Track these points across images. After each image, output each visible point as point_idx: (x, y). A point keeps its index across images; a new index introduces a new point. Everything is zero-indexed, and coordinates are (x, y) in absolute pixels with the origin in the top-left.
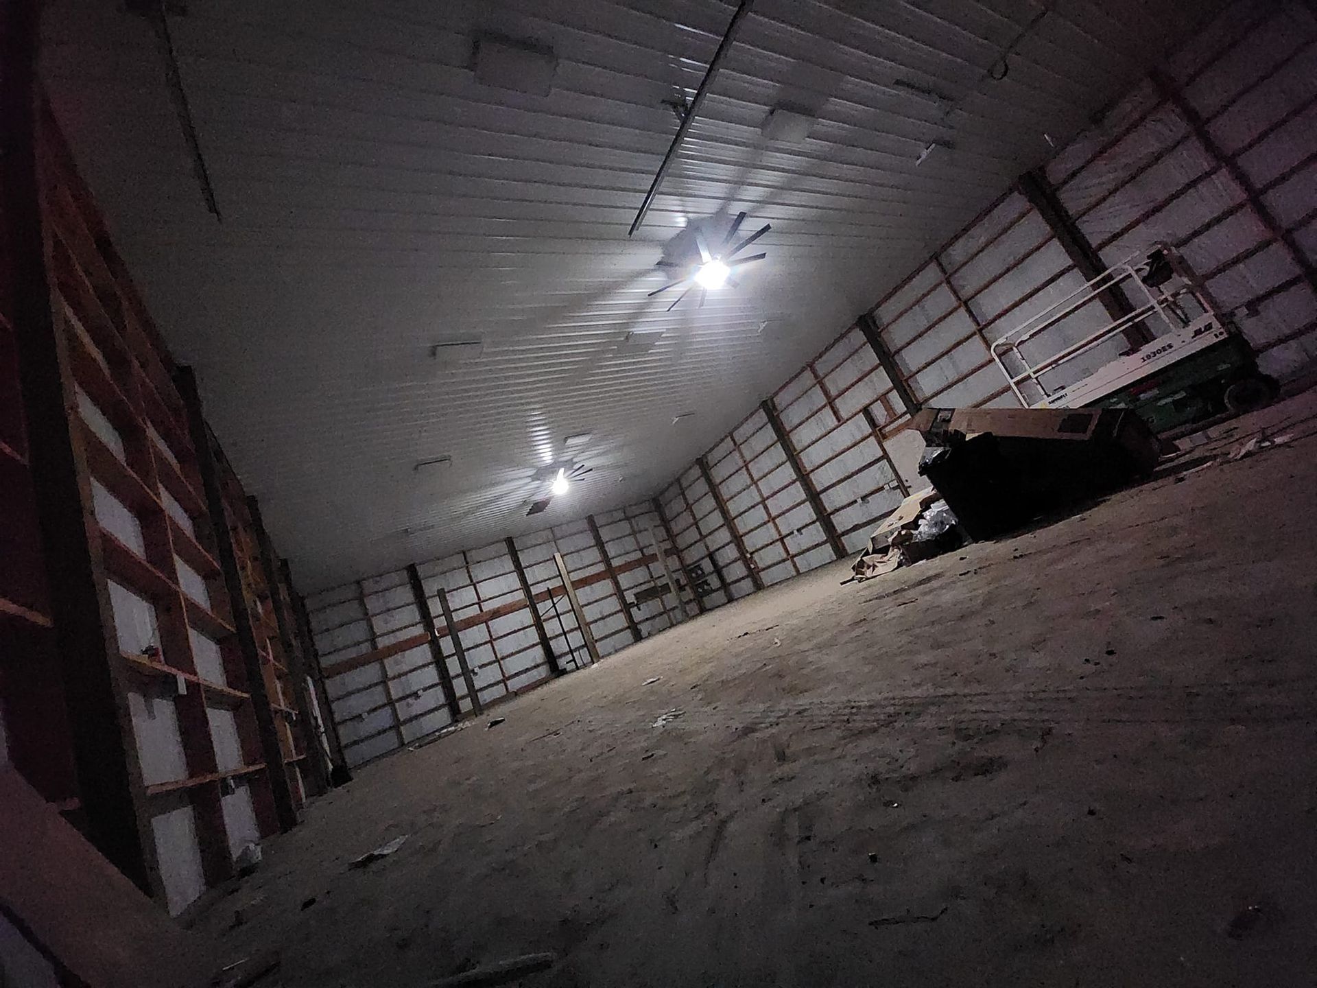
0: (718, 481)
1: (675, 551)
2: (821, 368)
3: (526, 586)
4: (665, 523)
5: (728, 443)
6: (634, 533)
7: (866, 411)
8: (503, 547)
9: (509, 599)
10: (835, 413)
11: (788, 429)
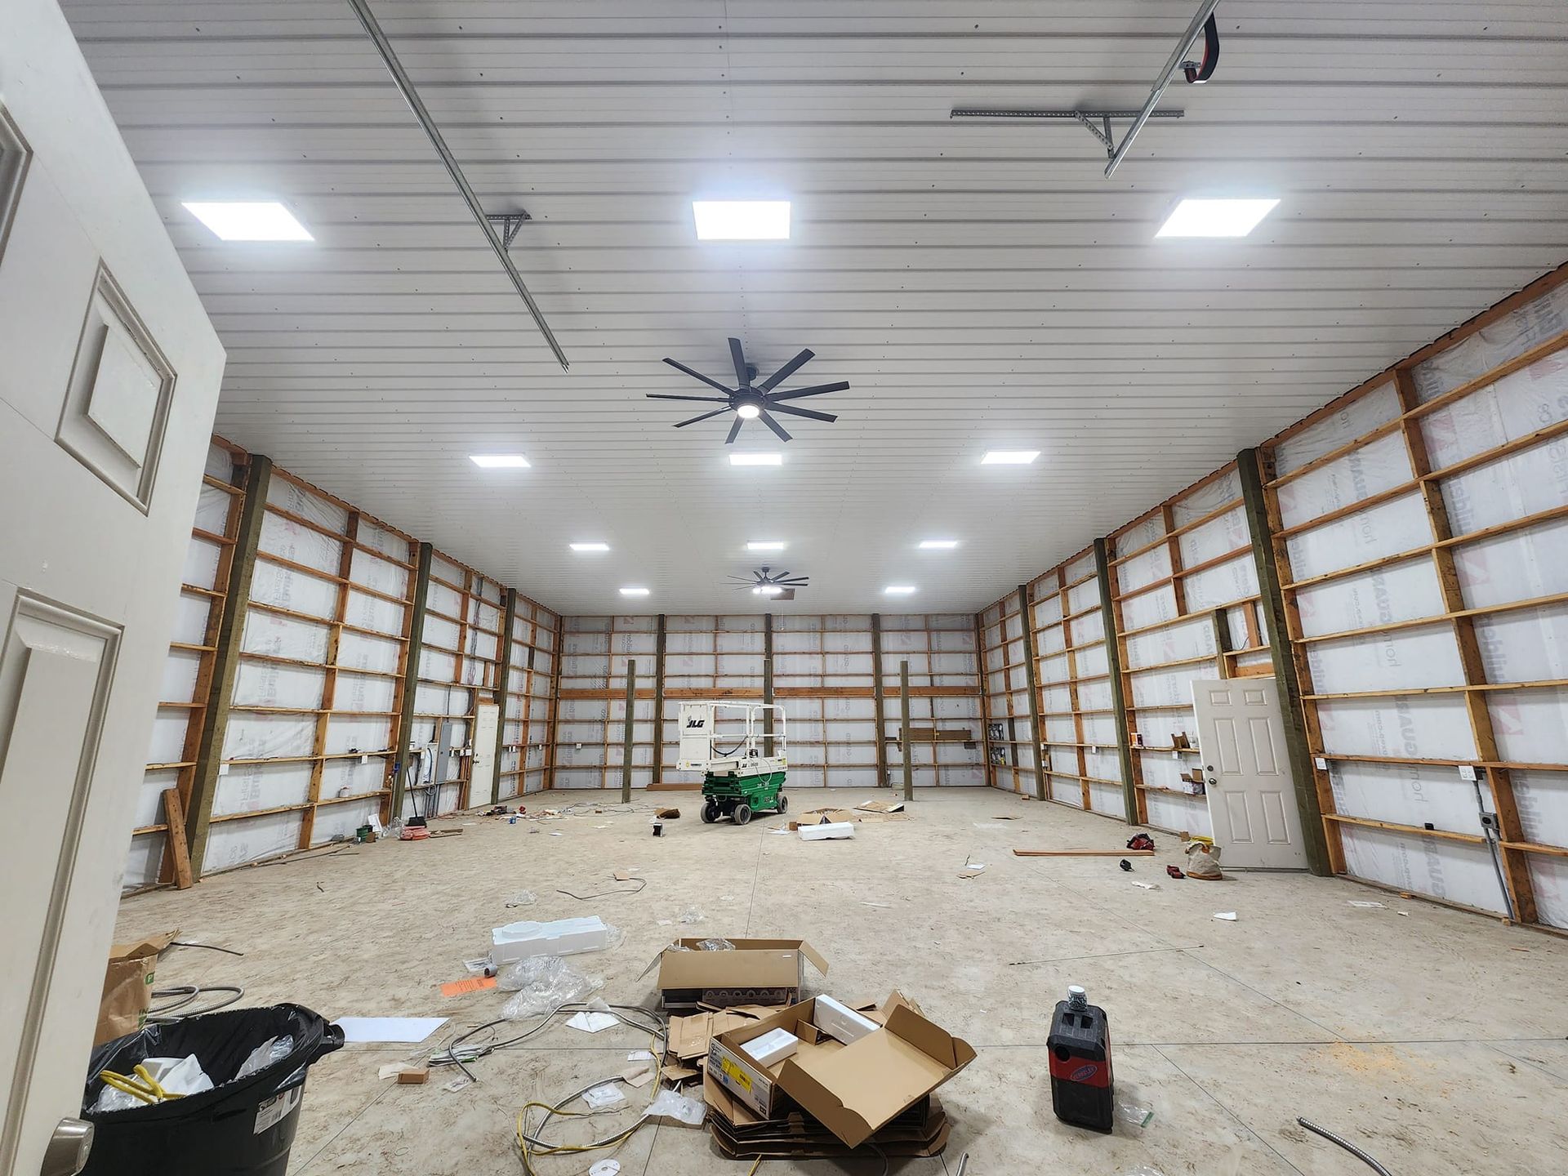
0: (1039, 626)
1: (982, 693)
2: (1182, 518)
3: (768, 675)
4: (981, 652)
5: (1054, 581)
6: (930, 652)
7: (1221, 615)
8: (760, 624)
9: (747, 683)
10: (1180, 597)
11: (1123, 593)
